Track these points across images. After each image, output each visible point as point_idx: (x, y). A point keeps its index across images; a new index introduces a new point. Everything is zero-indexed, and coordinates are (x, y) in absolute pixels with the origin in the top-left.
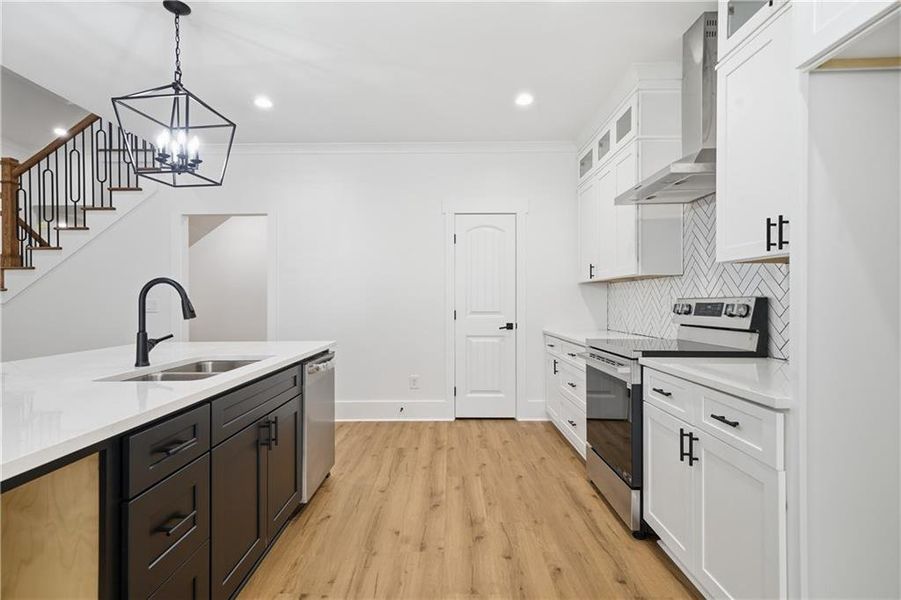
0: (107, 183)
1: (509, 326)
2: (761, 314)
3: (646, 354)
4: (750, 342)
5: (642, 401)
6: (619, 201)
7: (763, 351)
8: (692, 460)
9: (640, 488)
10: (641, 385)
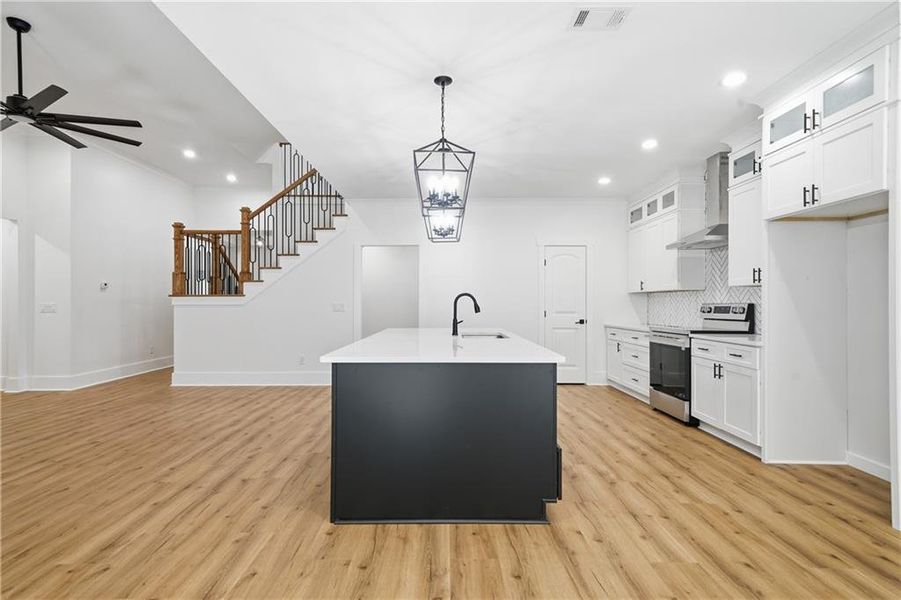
0: (310, 225)
1: (582, 322)
2: (750, 312)
3: (692, 332)
4: (745, 327)
5: (690, 356)
6: (668, 247)
7: (752, 331)
8: (720, 376)
9: (690, 400)
10: (690, 349)
